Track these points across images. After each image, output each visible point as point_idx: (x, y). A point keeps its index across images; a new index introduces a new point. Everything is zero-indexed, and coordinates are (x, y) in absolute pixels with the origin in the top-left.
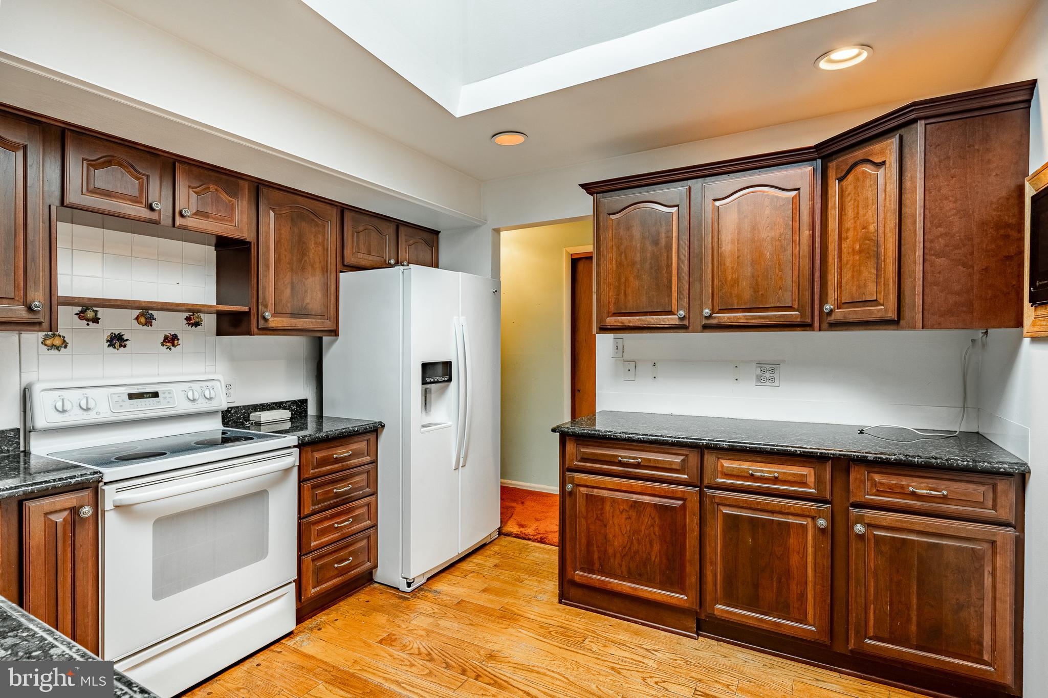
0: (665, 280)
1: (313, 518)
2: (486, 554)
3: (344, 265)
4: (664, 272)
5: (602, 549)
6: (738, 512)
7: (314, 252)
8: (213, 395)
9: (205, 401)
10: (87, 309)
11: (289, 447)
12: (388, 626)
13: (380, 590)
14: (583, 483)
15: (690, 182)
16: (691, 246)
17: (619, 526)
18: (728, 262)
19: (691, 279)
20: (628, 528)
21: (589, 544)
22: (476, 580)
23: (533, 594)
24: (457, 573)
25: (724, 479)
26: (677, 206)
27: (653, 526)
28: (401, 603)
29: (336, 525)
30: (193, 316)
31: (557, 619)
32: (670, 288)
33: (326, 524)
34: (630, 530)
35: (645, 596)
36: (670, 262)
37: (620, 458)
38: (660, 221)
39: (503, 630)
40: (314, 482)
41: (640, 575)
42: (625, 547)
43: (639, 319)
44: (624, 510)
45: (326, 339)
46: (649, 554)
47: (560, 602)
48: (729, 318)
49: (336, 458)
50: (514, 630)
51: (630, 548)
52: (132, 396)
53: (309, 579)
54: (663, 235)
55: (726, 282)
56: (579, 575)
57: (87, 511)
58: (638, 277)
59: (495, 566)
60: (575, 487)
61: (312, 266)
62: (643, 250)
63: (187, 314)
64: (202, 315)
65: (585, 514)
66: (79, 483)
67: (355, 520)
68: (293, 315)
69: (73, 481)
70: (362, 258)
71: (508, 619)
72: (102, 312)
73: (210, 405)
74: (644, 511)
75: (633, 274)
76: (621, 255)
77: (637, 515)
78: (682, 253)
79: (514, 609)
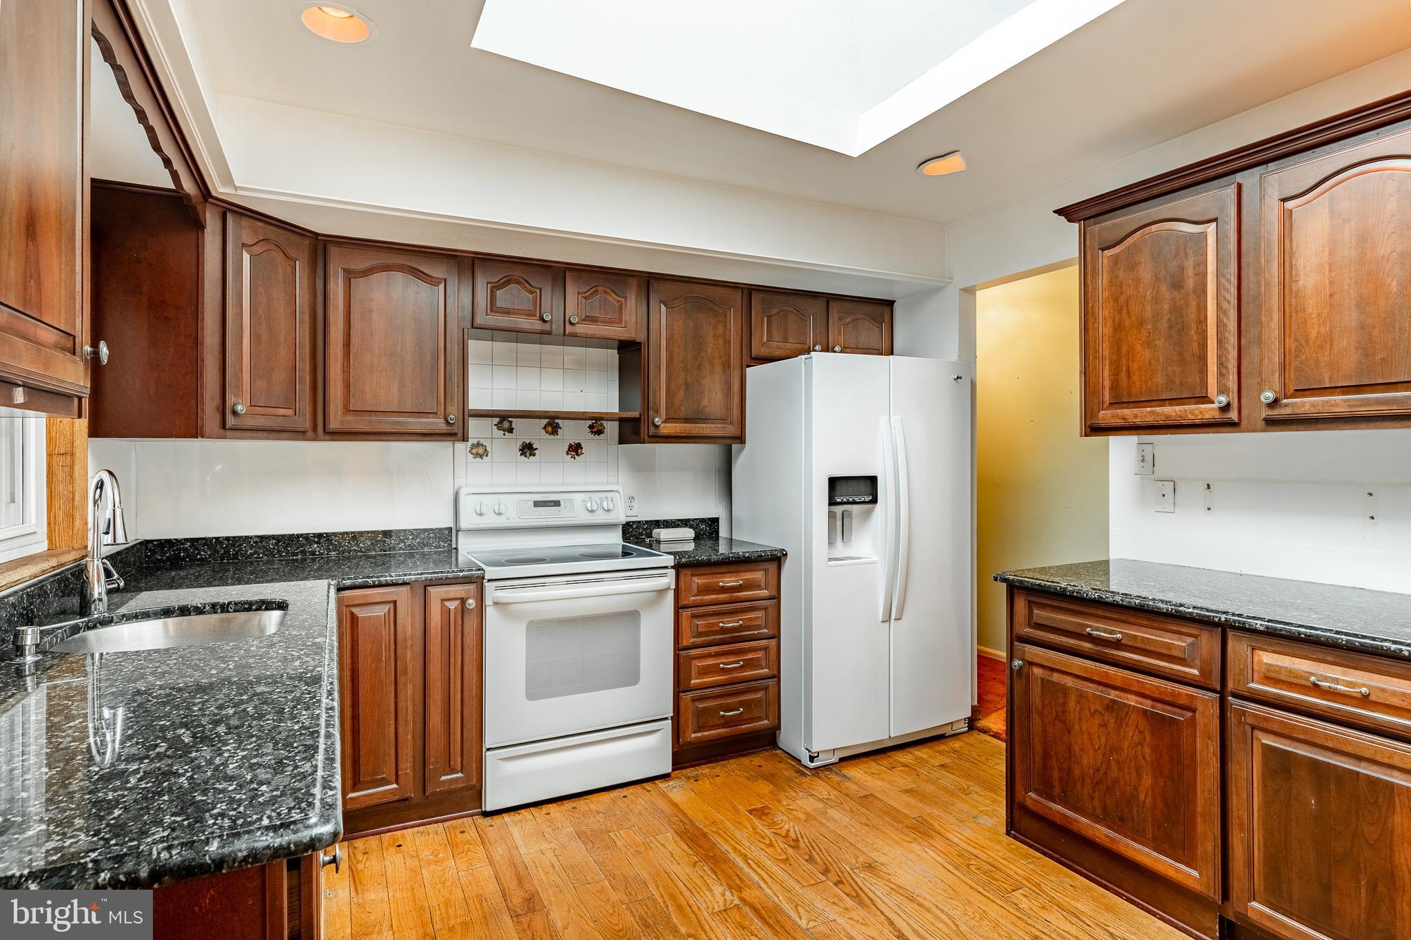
0: (1195, 346)
1: (693, 652)
2: (937, 748)
3: (752, 358)
4: (1193, 332)
5: (1065, 766)
6: (1290, 747)
7: (712, 346)
8: (611, 507)
9: (603, 512)
10: (504, 420)
11: (666, 567)
12: (767, 798)
13: (780, 758)
14: (1037, 660)
15: (1239, 177)
16: (1243, 284)
17: (1090, 735)
18: (1311, 306)
19: (1243, 341)
20: (1103, 740)
21: (1046, 755)
22: (904, 776)
23: (975, 812)
24: (884, 762)
25: (1264, 684)
26: (1215, 220)
27: (1142, 746)
28: (796, 778)
29: (722, 666)
30: (596, 423)
31: (990, 853)
32: (1203, 358)
33: (710, 662)
34: (1106, 745)
35: (1129, 855)
36: (1203, 315)
37: (1088, 630)
38: (1185, 249)
39: (905, 843)
40: (695, 611)
41: (1122, 819)
42: (1098, 770)
43: (1152, 412)
44: (1096, 711)
45: (735, 447)
46: (1136, 789)
47: (1008, 833)
48: (1313, 405)
49: (722, 587)
50: (919, 848)
51: (1106, 773)
52: (537, 504)
53: (688, 720)
54: (1190, 272)
55: (1307, 342)
56: (1033, 799)
57: (471, 603)
58: (1148, 344)
59: (942, 765)
60: (1027, 665)
61: (711, 363)
62: (1157, 300)
63: (590, 422)
64: (604, 423)
65: (1040, 708)
66: (464, 577)
67: (747, 665)
68: (687, 420)
69: (461, 574)
70: (775, 348)
71: (920, 832)
72: (516, 423)
73: (608, 517)
74: (1127, 718)
75: (1139, 339)
76: (1120, 311)
77: (1116, 721)
78: (1225, 299)
79: (934, 823)
